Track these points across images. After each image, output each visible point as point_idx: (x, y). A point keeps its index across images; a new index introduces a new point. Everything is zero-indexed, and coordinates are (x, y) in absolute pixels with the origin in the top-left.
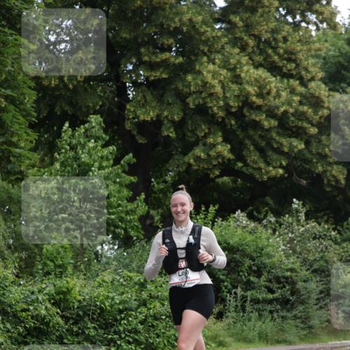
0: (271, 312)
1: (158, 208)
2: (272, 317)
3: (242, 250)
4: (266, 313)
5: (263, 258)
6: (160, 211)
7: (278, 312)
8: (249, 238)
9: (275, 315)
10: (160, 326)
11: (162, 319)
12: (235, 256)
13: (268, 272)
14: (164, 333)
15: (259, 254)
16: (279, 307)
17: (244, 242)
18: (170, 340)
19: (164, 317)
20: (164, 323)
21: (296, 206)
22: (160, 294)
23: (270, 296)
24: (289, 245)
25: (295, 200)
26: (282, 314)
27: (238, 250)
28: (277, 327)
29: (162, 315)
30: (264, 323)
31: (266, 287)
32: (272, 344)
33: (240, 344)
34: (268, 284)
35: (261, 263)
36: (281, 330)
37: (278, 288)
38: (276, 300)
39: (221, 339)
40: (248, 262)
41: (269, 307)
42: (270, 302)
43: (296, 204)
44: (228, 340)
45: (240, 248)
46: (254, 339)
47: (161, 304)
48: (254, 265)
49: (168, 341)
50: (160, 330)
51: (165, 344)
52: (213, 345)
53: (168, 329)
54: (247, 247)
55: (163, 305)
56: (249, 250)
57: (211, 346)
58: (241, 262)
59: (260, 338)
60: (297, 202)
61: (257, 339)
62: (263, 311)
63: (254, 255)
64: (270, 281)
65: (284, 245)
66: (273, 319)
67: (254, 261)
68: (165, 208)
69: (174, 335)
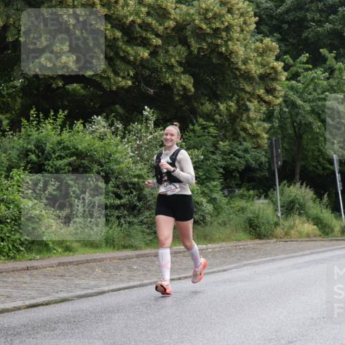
0: (118, 218)
1: (7, 112)
2: (120, 222)
3: (91, 156)
4: (113, 219)
5: (111, 164)
6: (8, 115)
7: (125, 218)
8: (98, 144)
9: (122, 221)
10: (5, 230)
11: (7, 222)
12: (83, 161)
13: (116, 178)
14: (8, 237)
15: (107, 160)
16: (126, 212)
17: (92, 148)
18: (15, 244)
19: (9, 221)
20: (9, 227)
21: (147, 113)
22: (5, 197)
23: (118, 202)
24: (136, 152)
25: (146, 107)
26: (128, 219)
27: (87, 156)
28: (123, 233)
29: (8, 218)
30: (111, 228)
31: (114, 193)
32: (118, 250)
33: (87, 249)
34: (115, 190)
35: (109, 169)
36: (128, 235)
37: (126, 194)
38: (123, 205)
39: (68, 244)
40: (96, 168)
41: (116, 213)
42: (118, 207)
43: (147, 111)
44: (75, 245)
45: (89, 154)
46: (101, 245)
47: (7, 207)
48: (102, 170)
49: (13, 246)
50: (5, 234)
51: (9, 248)
52: (59, 250)
53: (13, 233)
54: (95, 153)
55: (9, 208)
56: (97, 156)
57: (57, 251)
58: (89, 168)
59: (107, 243)
60: (148, 110)
61: (104, 245)
62: (110, 216)
63: (103, 161)
64: (118, 187)
65: (132, 152)
66: (120, 225)
67: (102, 166)
68: (13, 112)
69: (20, 240)
